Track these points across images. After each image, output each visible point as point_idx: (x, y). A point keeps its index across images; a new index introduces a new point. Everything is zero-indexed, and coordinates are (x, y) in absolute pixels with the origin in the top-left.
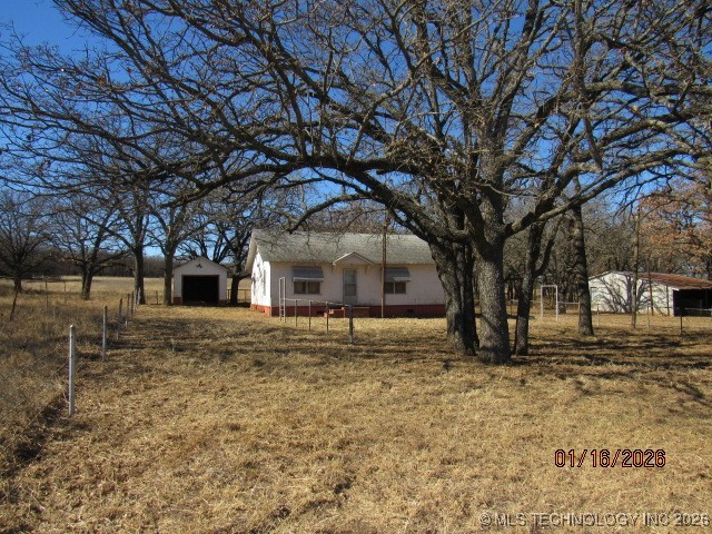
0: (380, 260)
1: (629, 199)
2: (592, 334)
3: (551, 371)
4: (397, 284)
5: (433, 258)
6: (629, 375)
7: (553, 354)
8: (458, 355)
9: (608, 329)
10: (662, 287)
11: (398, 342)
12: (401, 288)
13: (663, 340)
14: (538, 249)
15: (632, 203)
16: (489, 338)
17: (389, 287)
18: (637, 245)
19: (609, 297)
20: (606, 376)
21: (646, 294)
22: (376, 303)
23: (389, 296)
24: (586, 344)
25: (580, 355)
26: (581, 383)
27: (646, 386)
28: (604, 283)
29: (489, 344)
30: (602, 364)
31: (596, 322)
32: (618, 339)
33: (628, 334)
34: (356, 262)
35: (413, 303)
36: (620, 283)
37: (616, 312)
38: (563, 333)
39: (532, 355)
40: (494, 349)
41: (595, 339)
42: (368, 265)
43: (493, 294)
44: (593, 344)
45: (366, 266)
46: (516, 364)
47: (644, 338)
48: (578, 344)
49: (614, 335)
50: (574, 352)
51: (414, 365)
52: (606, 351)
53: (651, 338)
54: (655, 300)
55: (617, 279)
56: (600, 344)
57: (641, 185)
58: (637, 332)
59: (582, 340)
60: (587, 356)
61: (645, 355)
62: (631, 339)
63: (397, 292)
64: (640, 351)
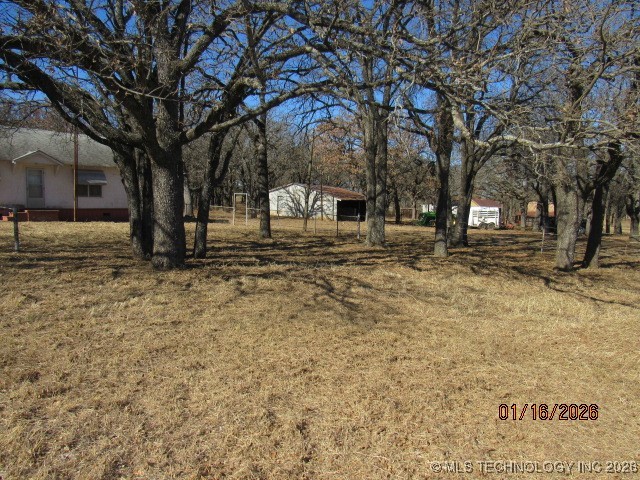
0: (72, 161)
1: (305, 122)
2: (270, 236)
3: (219, 273)
4: (92, 186)
5: (115, 161)
6: (283, 274)
7: (230, 256)
8: (136, 261)
9: (284, 232)
10: (330, 198)
11: (76, 249)
12: (96, 191)
13: (323, 241)
14: (217, 159)
15: (307, 125)
16: (163, 244)
17: (81, 190)
18: (311, 162)
19: (291, 204)
20: (265, 276)
21: (319, 203)
22: (68, 206)
23: (81, 199)
24: (261, 245)
25: (251, 257)
26: (241, 284)
27: (294, 284)
28: (288, 192)
29: (163, 250)
30: (266, 264)
31: (274, 225)
32: (290, 241)
33: (298, 236)
34: (41, 161)
35: (110, 206)
36: (300, 193)
37: (296, 217)
38: (246, 235)
39: (211, 257)
40: (166, 254)
41: (271, 241)
42: (56, 165)
43: (167, 200)
44: (268, 245)
45: (55, 166)
46: (190, 267)
47: (310, 239)
48: (255, 246)
49: (288, 238)
50: (249, 253)
51: (80, 274)
52: (277, 252)
53: (314, 239)
54: (325, 208)
55: (298, 189)
56: (274, 245)
57: (315, 111)
58: (305, 235)
59: (261, 241)
60: (257, 257)
61: (306, 254)
62: (300, 240)
63: (92, 195)
64: (303, 251)
